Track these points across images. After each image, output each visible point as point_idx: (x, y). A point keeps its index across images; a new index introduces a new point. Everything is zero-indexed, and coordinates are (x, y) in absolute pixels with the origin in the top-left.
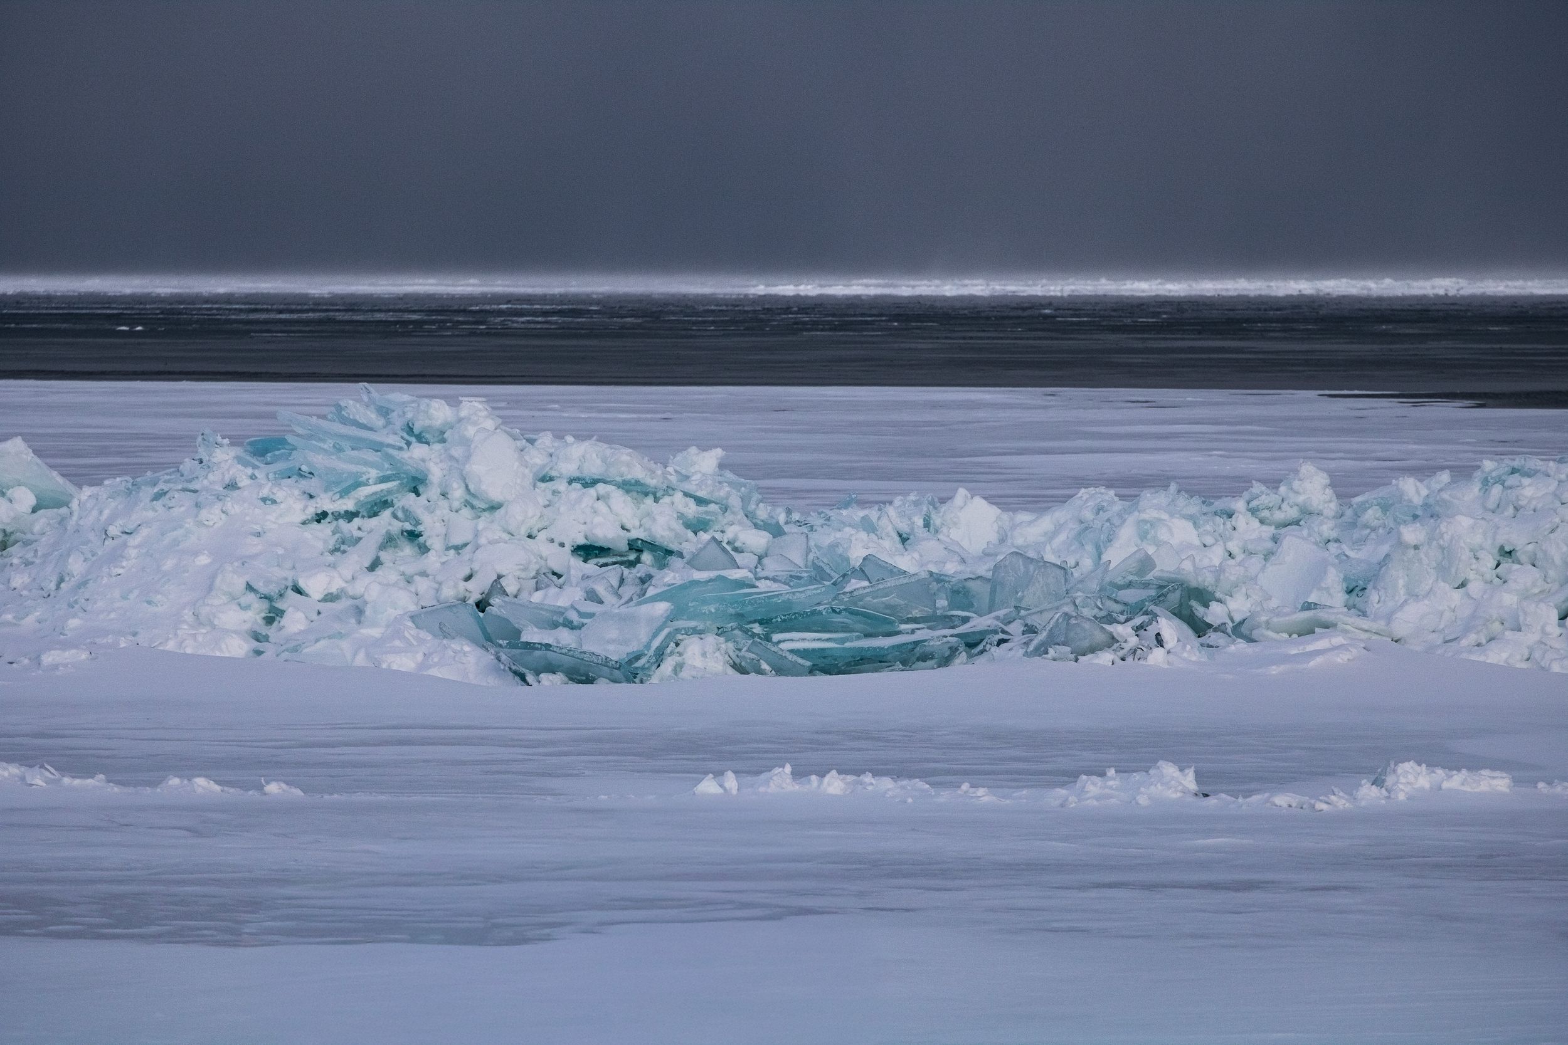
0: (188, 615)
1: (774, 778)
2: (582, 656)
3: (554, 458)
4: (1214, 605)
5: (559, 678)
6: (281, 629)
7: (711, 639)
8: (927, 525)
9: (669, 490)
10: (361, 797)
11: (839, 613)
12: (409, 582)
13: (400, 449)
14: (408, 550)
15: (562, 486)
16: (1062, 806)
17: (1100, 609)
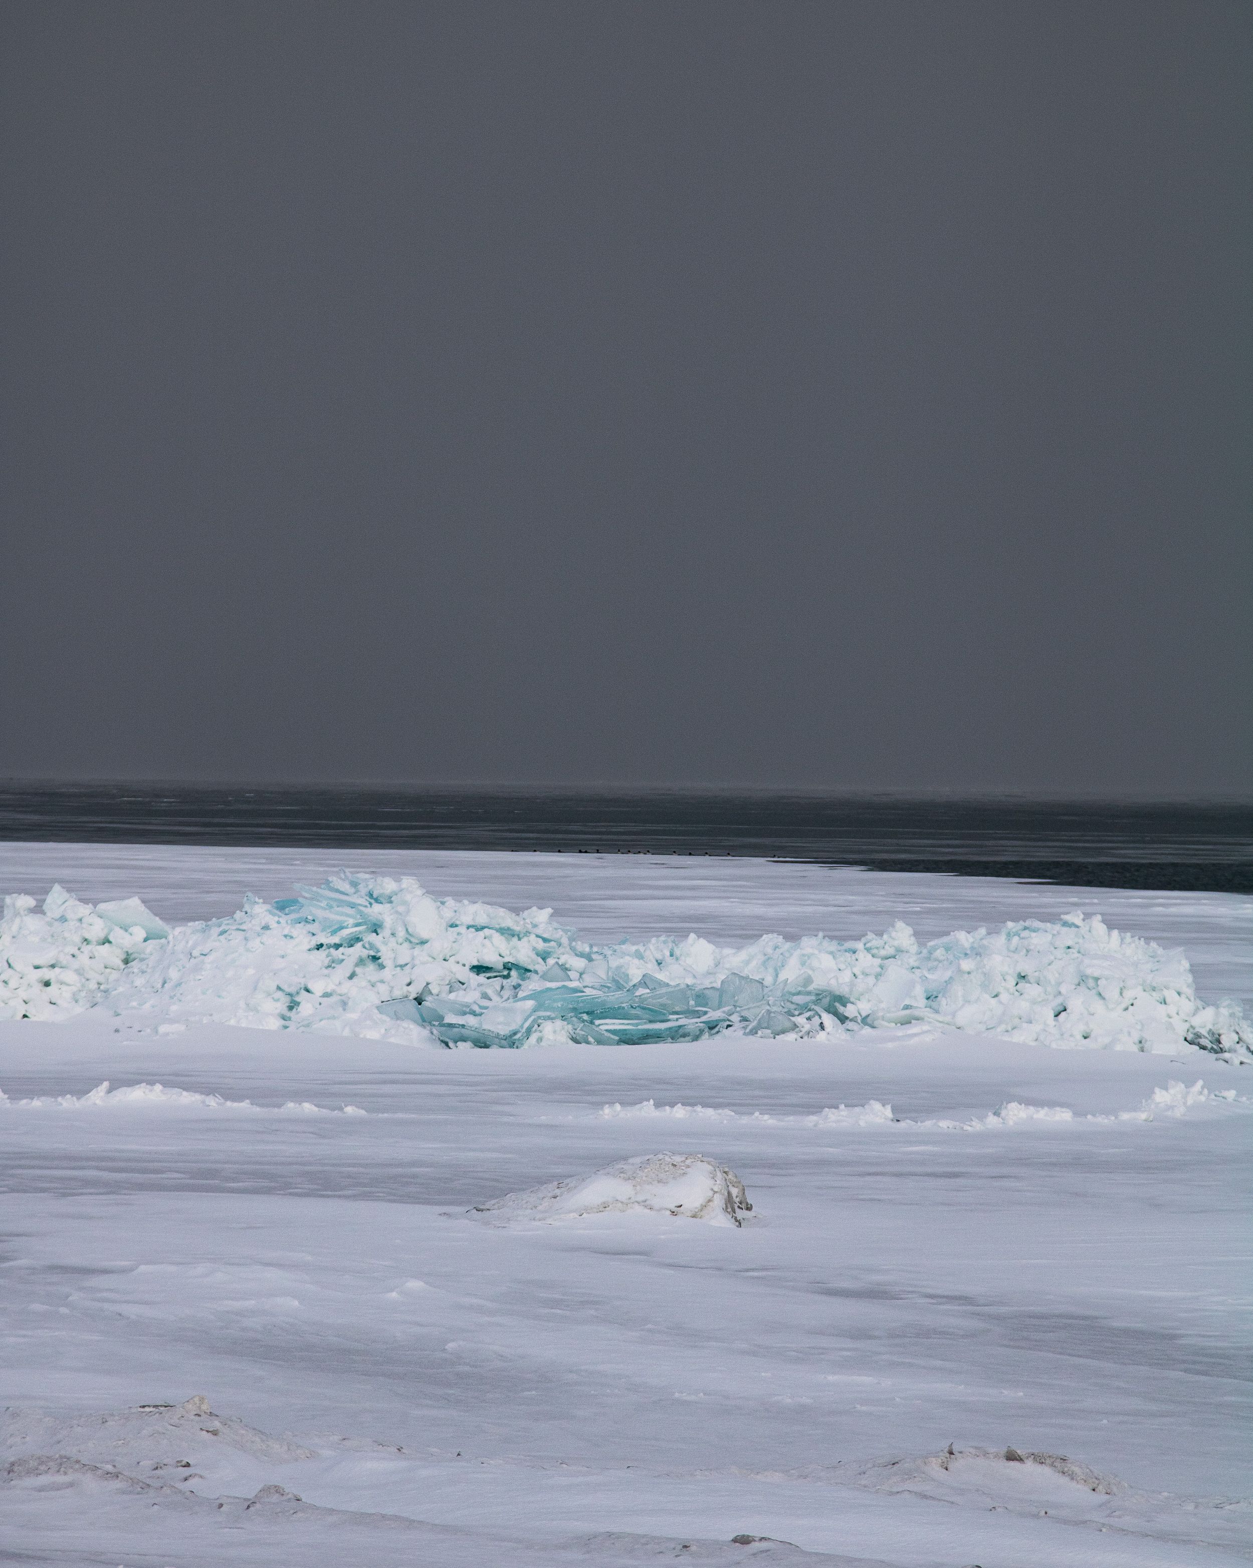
0: (242, 1004)
1: (644, 1108)
2: (484, 1032)
3: (457, 914)
4: (849, 1005)
5: (469, 1044)
6: (298, 1013)
7: (559, 1023)
8: (672, 955)
9: (528, 933)
10: (400, 1115)
11: (635, 1008)
12: (373, 986)
13: (366, 906)
14: (371, 967)
15: (462, 930)
16: (815, 1126)
17: (783, 1007)
